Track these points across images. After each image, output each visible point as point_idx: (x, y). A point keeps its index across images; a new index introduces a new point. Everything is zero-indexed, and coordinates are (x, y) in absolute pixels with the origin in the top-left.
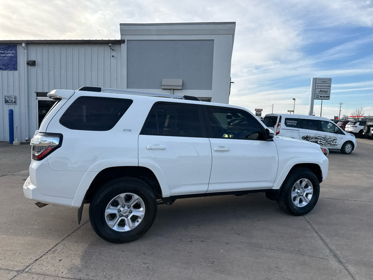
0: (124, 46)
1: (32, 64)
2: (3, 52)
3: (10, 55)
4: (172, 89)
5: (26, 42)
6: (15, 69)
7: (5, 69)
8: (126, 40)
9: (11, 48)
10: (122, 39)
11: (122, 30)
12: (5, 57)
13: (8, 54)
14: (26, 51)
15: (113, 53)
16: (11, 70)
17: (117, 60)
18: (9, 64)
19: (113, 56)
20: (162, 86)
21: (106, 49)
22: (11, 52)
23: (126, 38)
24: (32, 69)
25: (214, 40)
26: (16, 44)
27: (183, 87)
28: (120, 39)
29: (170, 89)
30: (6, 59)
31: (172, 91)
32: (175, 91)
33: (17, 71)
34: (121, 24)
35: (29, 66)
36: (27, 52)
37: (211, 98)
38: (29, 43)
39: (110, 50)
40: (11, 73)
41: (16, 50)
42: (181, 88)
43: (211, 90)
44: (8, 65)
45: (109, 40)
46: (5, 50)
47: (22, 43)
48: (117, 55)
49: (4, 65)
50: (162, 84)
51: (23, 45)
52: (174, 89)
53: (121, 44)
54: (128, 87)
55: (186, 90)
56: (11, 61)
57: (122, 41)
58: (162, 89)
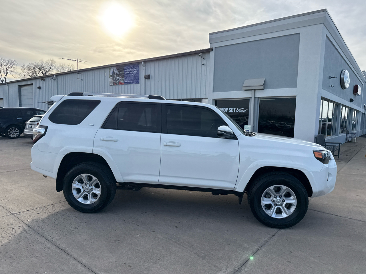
0: (212, 54)
1: (148, 77)
2: (131, 70)
3: (135, 72)
4: (253, 90)
5: (144, 61)
6: (138, 82)
7: (132, 83)
8: (214, 48)
9: (136, 67)
10: (211, 47)
11: (210, 40)
13: (134, 71)
14: (144, 67)
15: (204, 62)
16: (136, 83)
17: (206, 67)
19: (203, 64)
20: (243, 88)
21: (197, 60)
22: (136, 70)
23: (214, 46)
24: (148, 82)
25: (300, 33)
26: (139, 63)
27: (265, 86)
28: (209, 48)
29: (251, 90)
30: (133, 75)
31: (253, 91)
32: (256, 91)
33: (139, 84)
34: (210, 34)
35: (146, 79)
36: (145, 68)
37: (296, 96)
38: (146, 61)
39: (202, 59)
40: (136, 85)
41: (138, 68)
42: (262, 88)
43: (296, 87)
44: (134, 80)
45: (201, 50)
46: (132, 68)
47: (141, 62)
48: (207, 63)
49: (131, 80)
50: (244, 85)
51: (143, 62)
52: (255, 90)
53: (210, 52)
54: (213, 92)
55: (268, 90)
56: (136, 77)
57: (211, 49)
58: (244, 91)
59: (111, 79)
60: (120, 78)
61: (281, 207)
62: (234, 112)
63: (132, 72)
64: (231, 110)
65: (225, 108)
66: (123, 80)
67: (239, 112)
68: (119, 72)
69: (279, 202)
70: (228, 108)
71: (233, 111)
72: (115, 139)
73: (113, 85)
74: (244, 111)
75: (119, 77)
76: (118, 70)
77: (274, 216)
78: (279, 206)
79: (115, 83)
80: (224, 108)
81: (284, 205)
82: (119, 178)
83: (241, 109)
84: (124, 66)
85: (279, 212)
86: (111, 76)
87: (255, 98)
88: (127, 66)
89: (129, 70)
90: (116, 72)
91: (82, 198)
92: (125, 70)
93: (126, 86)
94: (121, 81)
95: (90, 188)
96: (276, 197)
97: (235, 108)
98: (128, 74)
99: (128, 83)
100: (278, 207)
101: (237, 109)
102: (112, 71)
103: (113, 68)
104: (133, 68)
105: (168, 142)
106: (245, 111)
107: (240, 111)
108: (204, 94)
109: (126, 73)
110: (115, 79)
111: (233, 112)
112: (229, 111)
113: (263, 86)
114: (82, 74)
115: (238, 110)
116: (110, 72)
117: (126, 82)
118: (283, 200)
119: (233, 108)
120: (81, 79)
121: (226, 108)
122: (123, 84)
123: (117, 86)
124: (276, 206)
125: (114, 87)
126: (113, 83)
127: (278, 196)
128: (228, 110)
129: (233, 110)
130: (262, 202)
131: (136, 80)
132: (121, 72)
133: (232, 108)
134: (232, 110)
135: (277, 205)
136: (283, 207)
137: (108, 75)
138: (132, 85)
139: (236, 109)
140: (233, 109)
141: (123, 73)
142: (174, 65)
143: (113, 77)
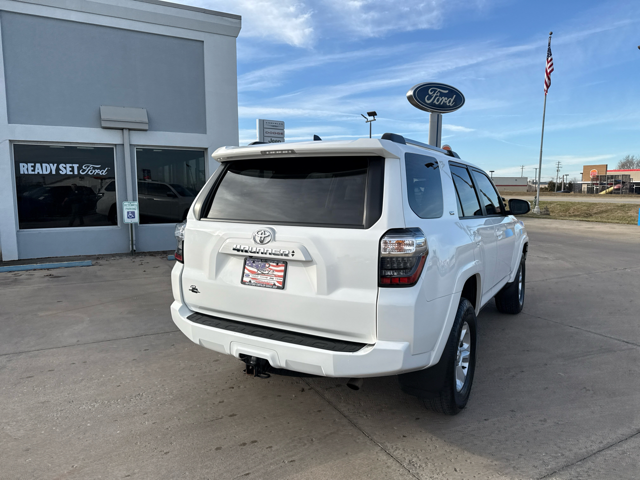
4: (126, 129)
20: (102, 122)
27: (150, 126)
29: (122, 129)
31: (126, 132)
32: (133, 132)
37: (206, 149)
42: (146, 127)
43: (206, 133)
50: (103, 117)
52: (130, 129)
54: (10, 122)
58: (102, 129)
62: (76, 173)
64: (65, 168)
65: (47, 165)
67: (89, 173)
70: (55, 165)
71: (70, 171)
74: (104, 173)
80: (44, 165)
83: (94, 168)
97: (76, 166)
101: (83, 167)
106: (104, 171)
107: (91, 172)
111: (72, 173)
112: (61, 172)
113: (146, 124)
115: (85, 170)
119: (71, 165)
121: (51, 165)
128: (58, 169)
129: (71, 169)
133: (68, 165)
134: (69, 169)
139: (79, 169)
140: (73, 168)
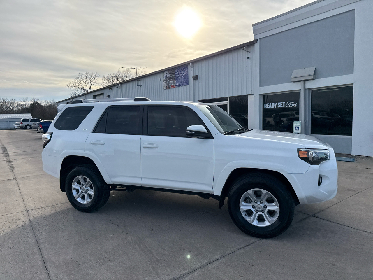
0: (257, 46)
1: (196, 78)
2: (181, 72)
3: (184, 74)
4: (302, 80)
5: (192, 62)
6: (187, 84)
7: (183, 85)
8: (259, 40)
9: (185, 69)
10: (255, 39)
11: (254, 31)
12: (182, 76)
14: (192, 68)
15: (249, 55)
16: (185, 85)
17: (252, 61)
18: (184, 81)
19: (248, 58)
20: (291, 79)
21: (242, 54)
22: (185, 71)
23: (259, 37)
24: (197, 82)
25: (354, 9)
26: (187, 65)
27: (316, 75)
29: (300, 81)
31: (302, 82)
32: (306, 82)
33: (188, 86)
34: (253, 25)
35: (195, 80)
36: (194, 69)
37: (353, 84)
38: (195, 62)
39: (247, 53)
40: (185, 87)
41: (187, 70)
42: (312, 77)
43: (353, 73)
45: (245, 43)
48: (252, 56)
49: (182, 82)
50: (292, 76)
51: (190, 63)
52: (305, 81)
53: (255, 44)
54: (260, 86)
55: (319, 79)
56: (185, 79)
57: (255, 41)
58: (292, 83)
59: (164, 84)
60: (172, 82)
61: (263, 214)
62: (284, 107)
63: (181, 75)
64: (280, 104)
65: (273, 103)
66: (175, 83)
67: (289, 106)
68: (171, 75)
69: (259, 208)
70: (276, 103)
71: (282, 106)
72: (101, 142)
73: (166, 89)
74: (295, 105)
75: (171, 80)
76: (170, 73)
77: (255, 223)
78: (261, 213)
79: (168, 87)
80: (272, 104)
81: (266, 212)
82: (108, 180)
83: (292, 104)
84: (175, 70)
85: (261, 219)
86: (165, 80)
87: (305, 89)
88: (178, 68)
89: (180, 73)
90: (169, 75)
91: (81, 198)
92: (176, 73)
93: (177, 88)
94: (173, 84)
95: (86, 188)
96: (257, 202)
97: (284, 103)
98: (178, 77)
99: (179, 86)
100: (259, 213)
101: (287, 104)
102: (165, 76)
103: (166, 72)
104: (183, 70)
105: (147, 144)
106: (296, 105)
107: (290, 106)
108: (251, 89)
109: (176, 76)
110: (167, 82)
111: (282, 107)
112: (278, 106)
113: (313, 76)
114: (141, 81)
115: (287, 105)
116: (163, 76)
117: (177, 85)
118: (265, 205)
119: (282, 103)
120: (140, 86)
121: (275, 103)
122: (175, 87)
123: (170, 90)
124: (258, 213)
125: (167, 90)
126: (166, 87)
127: (259, 201)
128: (277, 105)
129: (282, 105)
130: (241, 207)
131: (185, 82)
132: (173, 75)
133: (281, 103)
134: (281, 105)
135: (258, 211)
136: (265, 214)
137: (162, 79)
138: (182, 87)
139: (285, 104)
140: (283, 104)
141: (174, 76)
142: (220, 61)
143: (166, 81)
